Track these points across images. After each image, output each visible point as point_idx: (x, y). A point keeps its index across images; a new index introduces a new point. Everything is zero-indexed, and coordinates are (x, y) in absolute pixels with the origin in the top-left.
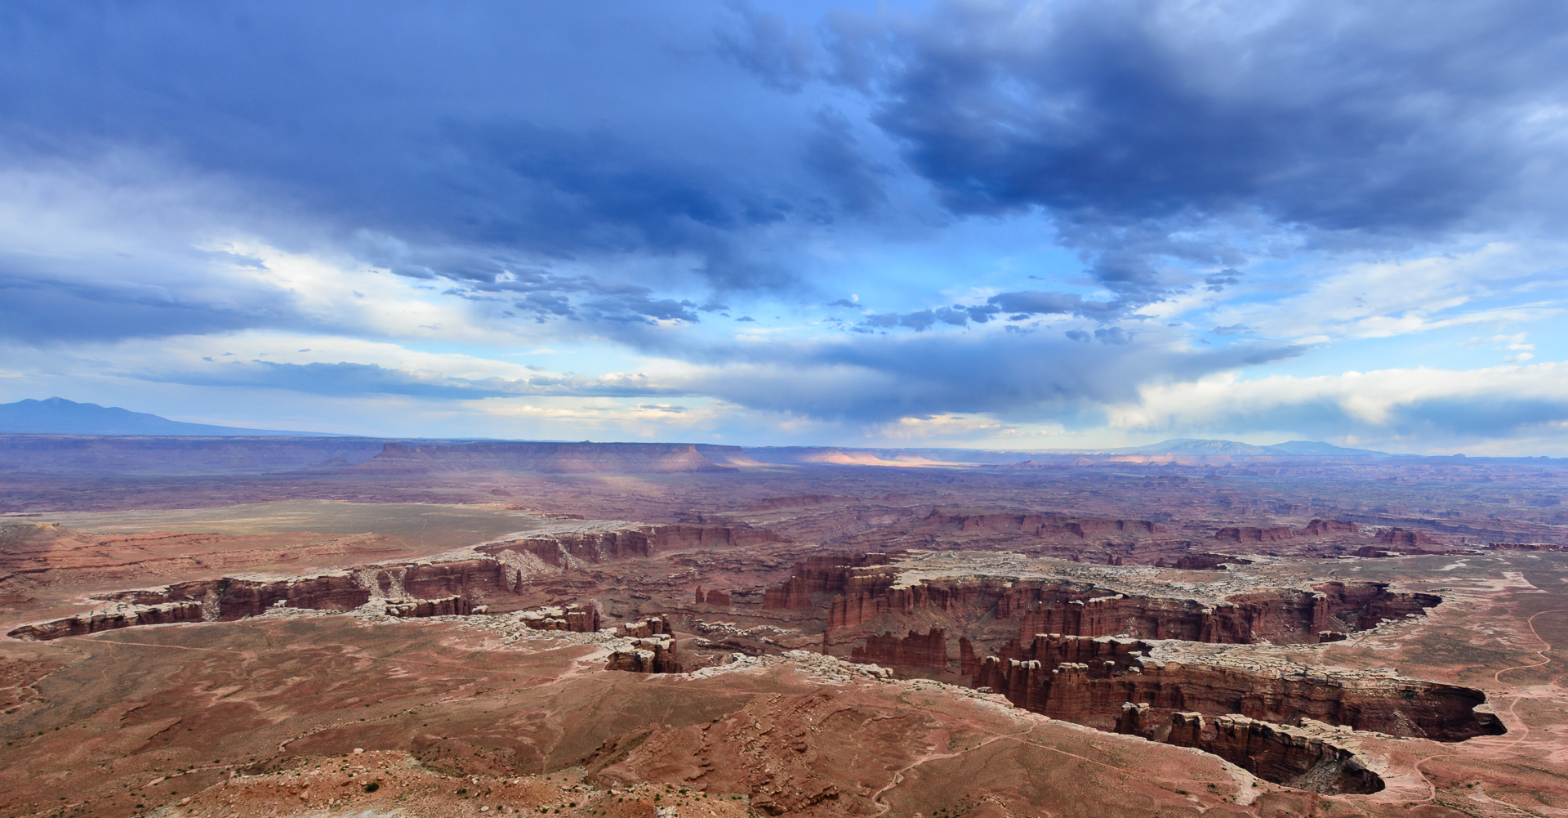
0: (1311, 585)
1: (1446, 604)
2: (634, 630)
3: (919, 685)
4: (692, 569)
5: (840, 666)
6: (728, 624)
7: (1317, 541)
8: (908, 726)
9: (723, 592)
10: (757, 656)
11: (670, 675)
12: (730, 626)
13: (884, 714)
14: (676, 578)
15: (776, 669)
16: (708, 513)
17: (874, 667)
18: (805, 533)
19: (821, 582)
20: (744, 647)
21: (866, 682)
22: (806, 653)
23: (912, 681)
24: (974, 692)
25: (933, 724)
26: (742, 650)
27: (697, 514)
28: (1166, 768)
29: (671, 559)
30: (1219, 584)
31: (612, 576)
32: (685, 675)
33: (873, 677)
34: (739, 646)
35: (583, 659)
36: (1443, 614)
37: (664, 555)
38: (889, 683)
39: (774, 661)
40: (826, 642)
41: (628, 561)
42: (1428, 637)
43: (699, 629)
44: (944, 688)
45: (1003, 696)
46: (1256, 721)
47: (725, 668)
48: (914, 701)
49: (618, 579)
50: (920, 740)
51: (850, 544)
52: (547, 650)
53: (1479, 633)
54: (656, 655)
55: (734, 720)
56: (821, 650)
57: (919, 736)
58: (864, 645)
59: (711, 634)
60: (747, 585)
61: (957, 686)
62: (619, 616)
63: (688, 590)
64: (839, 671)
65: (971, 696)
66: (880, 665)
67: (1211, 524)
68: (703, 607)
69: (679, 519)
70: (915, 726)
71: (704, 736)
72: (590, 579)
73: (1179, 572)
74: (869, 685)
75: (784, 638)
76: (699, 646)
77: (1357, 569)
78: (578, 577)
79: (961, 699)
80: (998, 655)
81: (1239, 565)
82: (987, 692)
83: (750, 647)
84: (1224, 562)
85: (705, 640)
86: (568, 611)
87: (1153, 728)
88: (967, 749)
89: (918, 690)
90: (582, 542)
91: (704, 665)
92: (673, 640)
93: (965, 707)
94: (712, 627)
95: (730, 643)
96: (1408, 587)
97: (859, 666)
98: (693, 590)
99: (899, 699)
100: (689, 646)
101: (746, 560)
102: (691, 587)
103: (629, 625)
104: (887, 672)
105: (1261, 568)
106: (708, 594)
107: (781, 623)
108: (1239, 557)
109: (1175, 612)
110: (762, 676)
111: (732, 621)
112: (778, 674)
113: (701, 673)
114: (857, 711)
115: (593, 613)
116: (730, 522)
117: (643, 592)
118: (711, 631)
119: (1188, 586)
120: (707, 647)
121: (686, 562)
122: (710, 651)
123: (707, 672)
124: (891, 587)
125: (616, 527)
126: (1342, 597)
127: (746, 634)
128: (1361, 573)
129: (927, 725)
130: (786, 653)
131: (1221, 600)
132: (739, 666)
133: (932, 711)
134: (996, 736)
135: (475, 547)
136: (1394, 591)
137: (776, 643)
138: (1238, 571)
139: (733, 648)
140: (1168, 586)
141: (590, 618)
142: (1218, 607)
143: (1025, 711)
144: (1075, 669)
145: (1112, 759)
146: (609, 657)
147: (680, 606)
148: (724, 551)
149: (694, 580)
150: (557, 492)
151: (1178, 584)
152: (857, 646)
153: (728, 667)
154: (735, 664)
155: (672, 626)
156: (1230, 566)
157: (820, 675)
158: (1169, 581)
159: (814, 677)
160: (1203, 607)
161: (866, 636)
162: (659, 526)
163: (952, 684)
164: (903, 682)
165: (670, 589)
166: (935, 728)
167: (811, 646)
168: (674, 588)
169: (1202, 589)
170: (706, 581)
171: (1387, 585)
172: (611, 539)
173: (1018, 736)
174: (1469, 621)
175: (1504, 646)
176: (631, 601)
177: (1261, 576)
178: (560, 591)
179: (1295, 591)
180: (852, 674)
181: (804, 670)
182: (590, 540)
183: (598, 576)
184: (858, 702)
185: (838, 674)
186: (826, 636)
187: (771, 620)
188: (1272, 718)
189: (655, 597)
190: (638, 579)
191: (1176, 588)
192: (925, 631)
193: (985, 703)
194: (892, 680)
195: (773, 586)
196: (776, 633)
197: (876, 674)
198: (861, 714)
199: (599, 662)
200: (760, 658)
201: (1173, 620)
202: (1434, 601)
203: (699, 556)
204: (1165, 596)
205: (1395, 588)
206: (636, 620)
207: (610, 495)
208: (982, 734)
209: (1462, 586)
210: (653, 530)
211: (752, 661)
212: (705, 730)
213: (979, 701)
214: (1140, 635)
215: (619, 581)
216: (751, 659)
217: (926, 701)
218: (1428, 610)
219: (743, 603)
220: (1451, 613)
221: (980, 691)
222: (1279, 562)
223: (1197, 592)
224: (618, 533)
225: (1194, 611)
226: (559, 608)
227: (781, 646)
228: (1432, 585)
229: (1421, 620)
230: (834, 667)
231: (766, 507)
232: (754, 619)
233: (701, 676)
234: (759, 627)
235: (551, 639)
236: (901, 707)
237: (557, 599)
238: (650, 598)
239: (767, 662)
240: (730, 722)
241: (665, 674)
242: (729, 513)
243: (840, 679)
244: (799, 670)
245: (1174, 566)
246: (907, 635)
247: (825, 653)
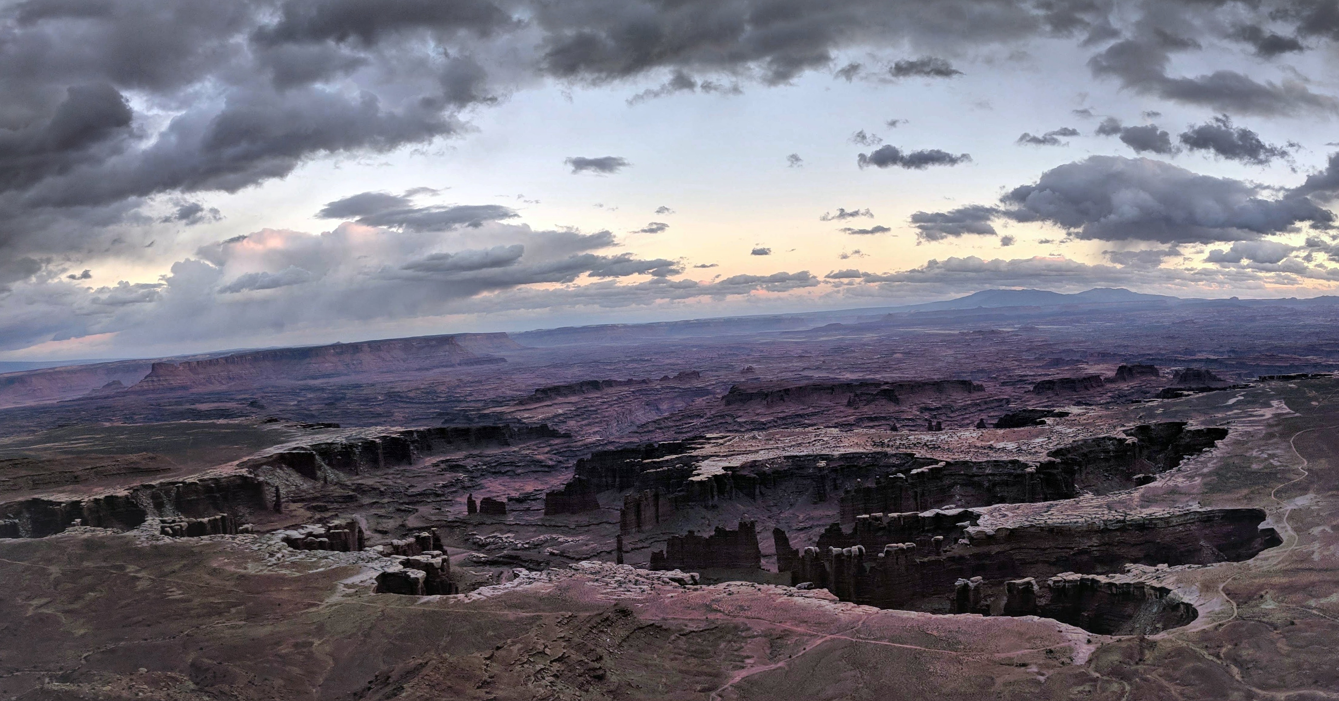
0: (1124, 431)
1: (1231, 436)
2: (402, 547)
3: (731, 589)
4: (461, 476)
5: (638, 575)
6: (506, 536)
7: (1124, 386)
8: (721, 637)
9: (499, 500)
10: (541, 571)
11: (445, 597)
12: (508, 537)
13: (692, 627)
14: (444, 486)
15: (564, 584)
16: (473, 410)
17: (678, 573)
18: (586, 425)
19: (610, 480)
20: (526, 561)
21: (669, 591)
22: (597, 564)
23: (721, 586)
24: (794, 589)
25: (750, 633)
26: (523, 564)
27: (462, 413)
28: (1003, 643)
29: (436, 465)
30: (1039, 440)
31: (375, 489)
32: (461, 596)
33: (677, 584)
34: (521, 560)
35: (349, 581)
36: (1231, 445)
37: (430, 461)
38: (696, 590)
39: (562, 576)
40: (620, 549)
41: (391, 471)
42: (1220, 469)
43: (474, 543)
44: (759, 590)
45: (826, 590)
46: (1086, 576)
47: (508, 586)
48: (726, 608)
49: (381, 492)
50: (736, 653)
51: (640, 433)
52: (311, 572)
53: (1258, 458)
54: (427, 574)
55: (519, 646)
56: (615, 559)
57: (736, 648)
58: (664, 547)
59: (488, 548)
60: (523, 489)
61: (773, 586)
62: (384, 533)
63: (458, 499)
64: (637, 581)
65: (790, 596)
66: (683, 570)
67: (1029, 378)
68: (476, 519)
69: (443, 420)
70: (730, 637)
71: (487, 665)
72: (351, 493)
73: (1001, 432)
74: (673, 594)
75: (571, 546)
76: (475, 562)
77: (1160, 411)
78: (339, 492)
79: (780, 600)
80: (818, 544)
81: (1058, 419)
82: (809, 588)
83: (531, 561)
84: (1045, 416)
85: (482, 555)
86: (330, 528)
87: (989, 602)
88: (790, 657)
89: (730, 594)
90: (340, 453)
91: (481, 584)
92: (445, 557)
93: (785, 608)
94: (488, 540)
95: (510, 557)
96: (1203, 423)
97: (660, 573)
98: (464, 500)
99: (709, 608)
100: (462, 564)
101: (520, 461)
102: (461, 496)
103: (395, 542)
104: (693, 577)
105: (1078, 418)
106: (481, 502)
107: (566, 529)
108: (1057, 410)
109: (1001, 475)
110: (549, 593)
111: (509, 532)
112: (567, 589)
113: (479, 594)
114: (661, 626)
115: (357, 530)
116: (501, 419)
117: (408, 504)
118: (488, 544)
119: (1011, 446)
120: (485, 563)
121: (454, 467)
122: (487, 568)
123: (486, 591)
124: (691, 479)
125: (374, 433)
126: (1151, 440)
127: (527, 546)
128: (1164, 413)
129: (743, 634)
130: (574, 565)
131: (1043, 458)
132: (521, 583)
133: (748, 618)
134: (822, 637)
135: (237, 462)
136: (1192, 428)
137: (562, 555)
138: (1057, 424)
139: (513, 563)
140: (991, 447)
141: (354, 535)
142: (1041, 464)
143: (851, 604)
144: (902, 549)
145: (949, 643)
146: (377, 579)
147: (451, 518)
148: (494, 451)
149: (464, 488)
150: (310, 400)
151: (1001, 445)
152: (657, 551)
153: (508, 585)
154: (516, 581)
155: (444, 541)
156: (1049, 421)
157: (615, 588)
158: (991, 442)
159: (609, 590)
160: (1026, 466)
161: (666, 537)
162: (422, 429)
163: (768, 583)
164: (712, 587)
165: (438, 499)
166: (754, 637)
167: (602, 554)
168: (443, 498)
169: (1024, 448)
170: (478, 487)
171: (1185, 424)
172: (369, 446)
173: (846, 635)
174: (1250, 448)
175: (1276, 467)
176: (396, 516)
177: (1079, 428)
178: (320, 507)
179: (1110, 439)
180: (653, 584)
181: (596, 584)
182: (348, 450)
183: (360, 489)
184: (662, 615)
185: (635, 584)
186: (619, 542)
187: (555, 528)
188: (1099, 570)
189: (423, 510)
190: (402, 489)
191: (999, 449)
192: (732, 525)
193: (808, 600)
194: (698, 586)
195: (553, 488)
196: (562, 543)
197: (681, 581)
198: (666, 630)
199: (366, 584)
200: (544, 572)
201: (998, 483)
202: (1222, 434)
203: (468, 461)
204: (989, 459)
205: (1192, 425)
206: (404, 536)
207: (367, 400)
208: (806, 638)
209: (1243, 417)
210: (415, 435)
211: (536, 577)
212: (486, 659)
213: (800, 600)
214: (969, 504)
215: (382, 494)
216: (534, 574)
217: (740, 606)
218: (1218, 443)
219: (521, 511)
220: (1236, 443)
221: (799, 588)
222: (1094, 412)
223: (1019, 450)
224: (377, 440)
225: (1019, 472)
226: (320, 525)
227: (568, 557)
228: (1223, 419)
229: (1214, 452)
230: (631, 577)
231: (539, 398)
232: (534, 529)
233: (479, 596)
234: (541, 537)
235: (314, 559)
236: (712, 616)
237: (318, 516)
238: (417, 510)
239: (553, 577)
240: (515, 649)
241: (439, 596)
242: (498, 409)
243: (638, 591)
244: (591, 583)
245: (997, 426)
246: (713, 533)
247: (620, 561)
